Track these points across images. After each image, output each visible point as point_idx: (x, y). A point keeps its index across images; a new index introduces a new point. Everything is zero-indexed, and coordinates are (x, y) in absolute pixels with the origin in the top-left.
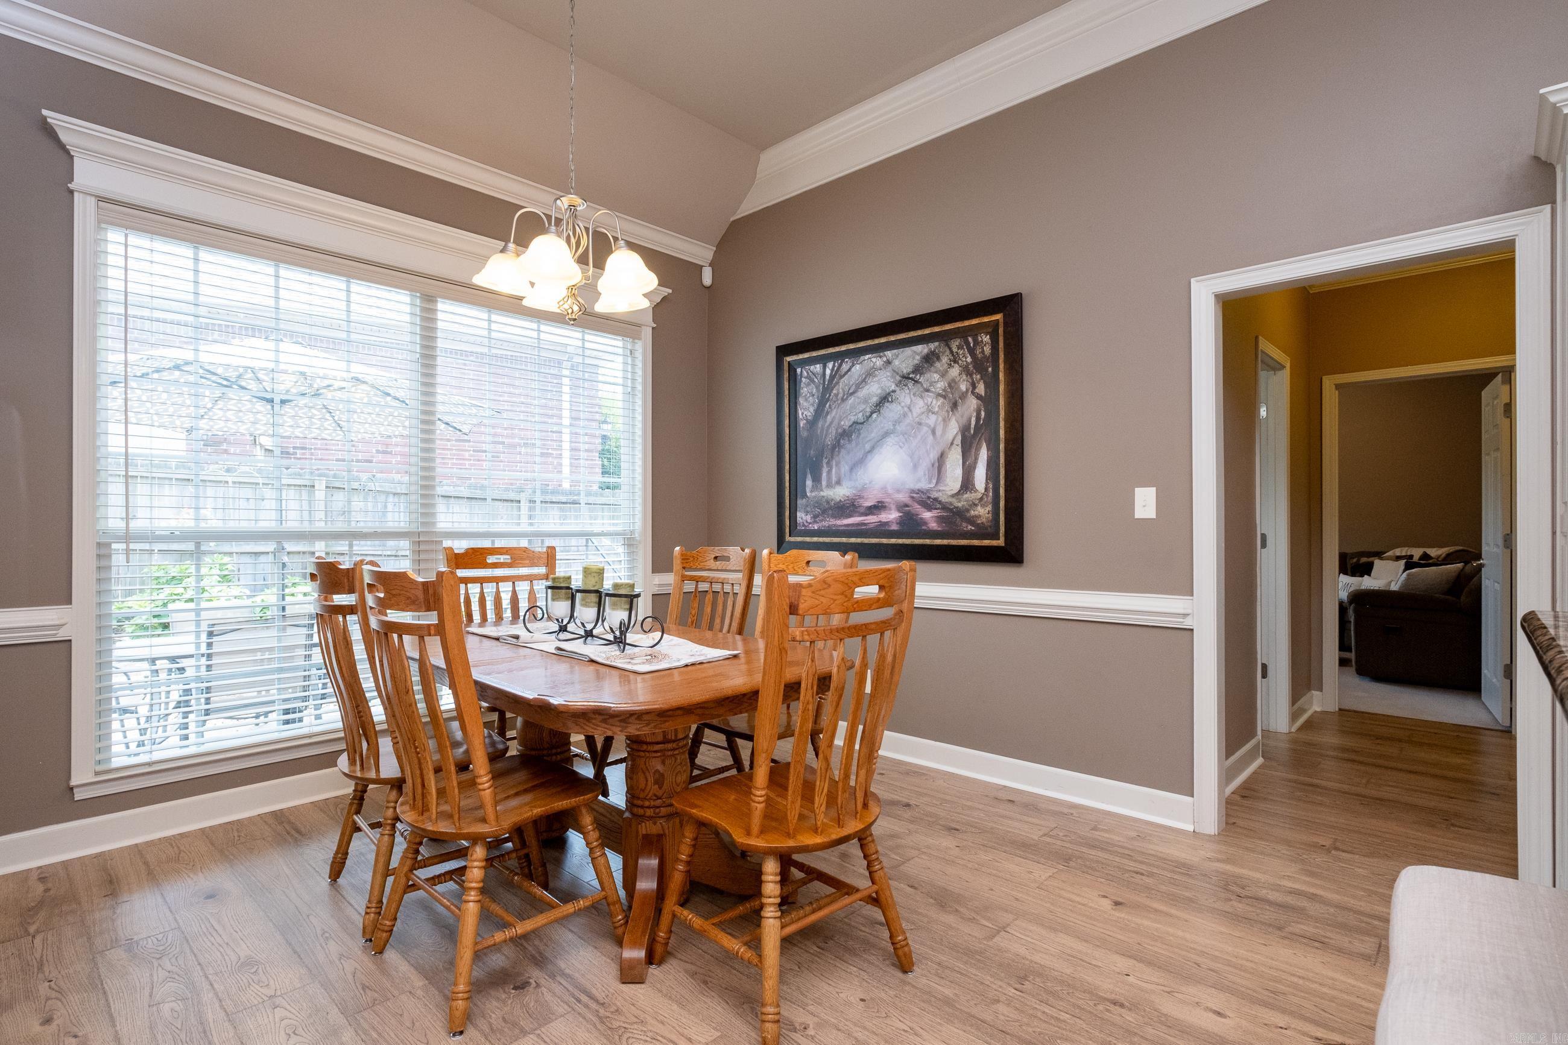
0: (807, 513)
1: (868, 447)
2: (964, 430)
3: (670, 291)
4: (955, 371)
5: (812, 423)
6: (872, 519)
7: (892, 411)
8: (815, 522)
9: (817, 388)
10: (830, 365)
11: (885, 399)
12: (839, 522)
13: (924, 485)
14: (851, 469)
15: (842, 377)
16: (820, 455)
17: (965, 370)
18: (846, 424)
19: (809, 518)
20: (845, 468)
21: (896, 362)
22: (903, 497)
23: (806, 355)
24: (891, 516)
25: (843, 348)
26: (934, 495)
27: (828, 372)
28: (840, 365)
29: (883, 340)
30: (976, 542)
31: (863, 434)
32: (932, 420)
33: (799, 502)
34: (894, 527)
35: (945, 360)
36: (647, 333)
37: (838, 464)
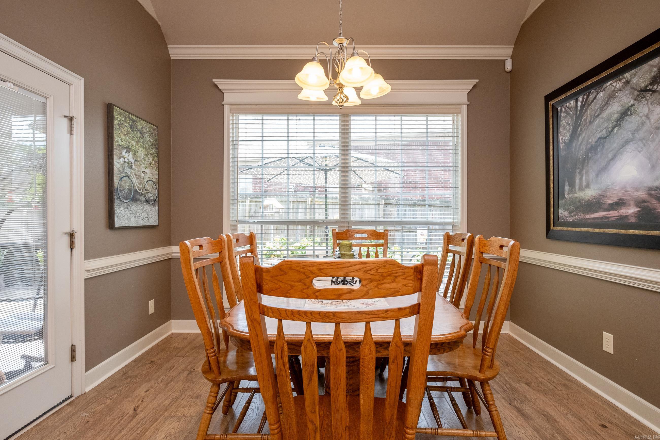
0: (565, 210)
1: (610, 156)
3: (477, 81)
5: (569, 144)
6: (613, 214)
7: (631, 122)
8: (571, 216)
9: (572, 118)
10: (581, 99)
11: (626, 114)
12: (587, 216)
14: (597, 175)
15: (589, 105)
16: (575, 166)
18: (593, 140)
19: (566, 213)
20: (592, 175)
21: (635, 80)
22: (641, 195)
23: (564, 96)
24: (630, 211)
27: (579, 104)
28: (588, 96)
29: (622, 65)
31: (607, 146)
33: (560, 202)
34: (633, 220)
36: (464, 109)
37: (587, 172)
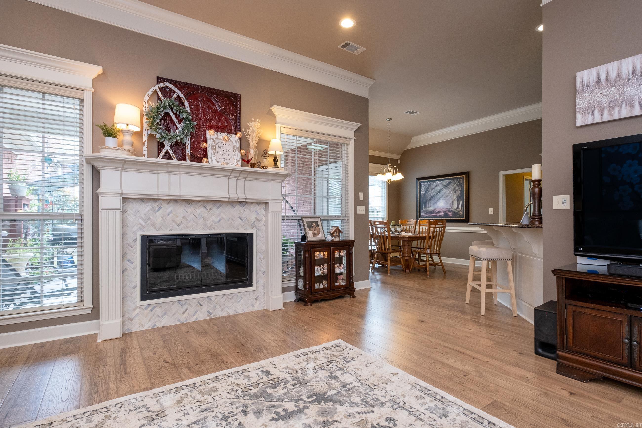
1: (437, 200)
2: (457, 197)
4: (455, 186)
5: (424, 195)
6: (438, 214)
7: (442, 193)
9: (426, 187)
10: (429, 183)
11: (441, 190)
12: (430, 215)
13: (449, 207)
14: (433, 204)
15: (431, 185)
16: (426, 201)
17: (457, 185)
18: (432, 195)
19: (424, 214)
20: (432, 204)
21: (443, 183)
22: (444, 210)
23: (423, 180)
24: (442, 214)
25: (432, 180)
26: (451, 209)
27: (428, 184)
28: (431, 183)
29: (440, 179)
30: (460, 219)
31: (436, 197)
32: (451, 195)
33: (422, 211)
34: (443, 216)
35: (453, 183)
37: (430, 203)
